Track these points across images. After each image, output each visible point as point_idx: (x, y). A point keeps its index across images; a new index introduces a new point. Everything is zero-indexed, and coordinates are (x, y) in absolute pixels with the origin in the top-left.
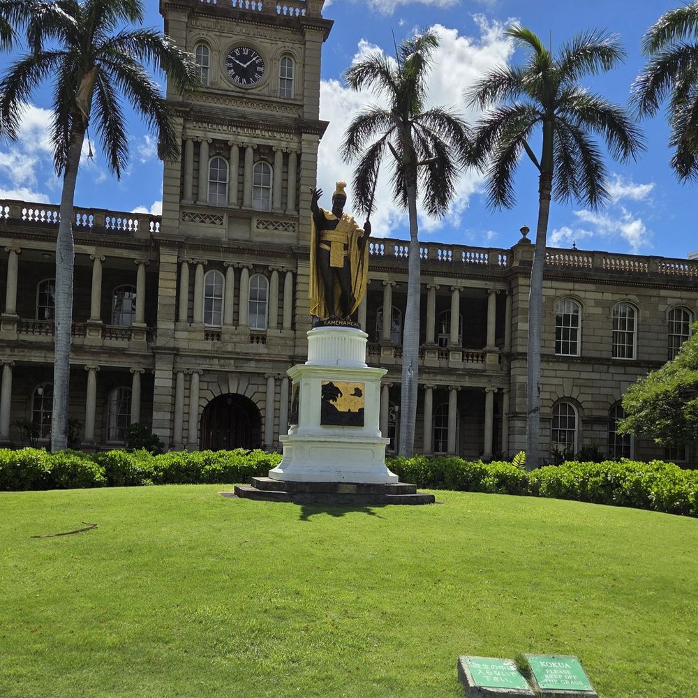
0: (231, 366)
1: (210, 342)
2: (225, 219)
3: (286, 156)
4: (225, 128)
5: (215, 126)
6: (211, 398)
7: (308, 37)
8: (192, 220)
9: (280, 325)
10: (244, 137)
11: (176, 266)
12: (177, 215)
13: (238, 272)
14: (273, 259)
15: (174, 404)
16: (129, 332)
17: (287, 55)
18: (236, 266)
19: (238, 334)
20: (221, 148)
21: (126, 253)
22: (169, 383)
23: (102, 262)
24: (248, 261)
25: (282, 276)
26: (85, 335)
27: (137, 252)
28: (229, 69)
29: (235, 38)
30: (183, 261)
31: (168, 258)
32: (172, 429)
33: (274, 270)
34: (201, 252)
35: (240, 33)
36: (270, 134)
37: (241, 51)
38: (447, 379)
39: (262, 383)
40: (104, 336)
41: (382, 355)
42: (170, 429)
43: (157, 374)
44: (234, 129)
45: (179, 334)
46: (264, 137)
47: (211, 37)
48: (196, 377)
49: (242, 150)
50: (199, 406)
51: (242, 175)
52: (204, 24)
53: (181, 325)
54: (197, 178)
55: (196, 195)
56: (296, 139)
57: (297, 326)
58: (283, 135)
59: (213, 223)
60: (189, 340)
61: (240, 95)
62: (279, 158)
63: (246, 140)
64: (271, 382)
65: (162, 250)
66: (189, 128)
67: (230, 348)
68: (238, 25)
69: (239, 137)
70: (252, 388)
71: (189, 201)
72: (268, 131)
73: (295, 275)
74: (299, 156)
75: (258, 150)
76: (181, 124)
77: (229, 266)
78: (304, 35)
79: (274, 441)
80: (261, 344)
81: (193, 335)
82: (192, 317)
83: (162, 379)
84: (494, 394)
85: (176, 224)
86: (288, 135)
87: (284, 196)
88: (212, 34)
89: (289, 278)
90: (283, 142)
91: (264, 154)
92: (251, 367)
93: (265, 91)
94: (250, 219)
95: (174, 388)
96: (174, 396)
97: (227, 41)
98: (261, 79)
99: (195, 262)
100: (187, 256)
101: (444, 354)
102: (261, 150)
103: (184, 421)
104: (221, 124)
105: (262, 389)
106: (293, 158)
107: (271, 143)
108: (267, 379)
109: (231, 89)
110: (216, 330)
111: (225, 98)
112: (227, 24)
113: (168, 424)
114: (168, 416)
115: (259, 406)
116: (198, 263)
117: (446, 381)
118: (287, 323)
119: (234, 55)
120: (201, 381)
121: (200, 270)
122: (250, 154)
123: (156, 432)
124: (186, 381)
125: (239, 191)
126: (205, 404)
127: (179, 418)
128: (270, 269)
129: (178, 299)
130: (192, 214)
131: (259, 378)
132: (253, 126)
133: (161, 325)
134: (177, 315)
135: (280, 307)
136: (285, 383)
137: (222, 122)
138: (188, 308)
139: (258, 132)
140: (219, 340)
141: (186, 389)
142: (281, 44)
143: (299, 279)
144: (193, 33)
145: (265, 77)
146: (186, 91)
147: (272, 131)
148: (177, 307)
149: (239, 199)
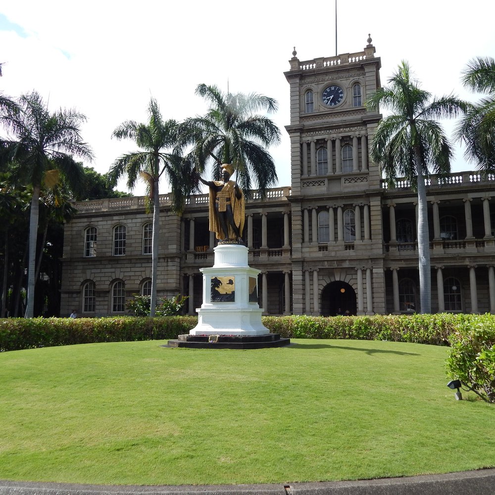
0: (335, 265)
1: (321, 252)
2: (326, 182)
3: (359, 139)
4: (323, 132)
5: (317, 133)
6: (325, 284)
7: (366, 70)
8: (308, 186)
9: (362, 237)
11: (301, 212)
12: (299, 185)
13: (335, 210)
14: (355, 200)
15: (304, 289)
16: (280, 253)
17: (356, 83)
18: (334, 207)
19: (338, 246)
20: (321, 143)
21: (277, 209)
22: (301, 278)
23: (266, 216)
24: (341, 203)
25: (362, 208)
26: (259, 256)
27: (283, 208)
28: (324, 100)
29: (326, 83)
30: (304, 209)
31: (296, 208)
32: (304, 304)
33: (356, 205)
34: (313, 202)
35: (328, 80)
36: (348, 129)
37: (330, 89)
38: (485, 260)
39: (354, 273)
40: (269, 255)
41: (434, 248)
43: (294, 273)
44: (328, 131)
45: (304, 250)
46: (345, 132)
47: (314, 86)
48: (315, 274)
49: (334, 142)
50: (319, 289)
51: (334, 155)
52: (309, 80)
53: (305, 245)
54: (309, 162)
55: (309, 171)
56: (364, 128)
57: (372, 237)
58: (356, 128)
59: (319, 185)
60: (310, 252)
61: (330, 112)
62: (355, 141)
63: (335, 135)
64: (359, 273)
65: (292, 205)
66: (304, 137)
67: (333, 254)
68: (326, 76)
69: (331, 135)
70: (349, 277)
71: (305, 175)
72: (347, 127)
73: (369, 207)
74: (367, 138)
75: (343, 139)
76: (298, 136)
77: (330, 208)
78: (364, 70)
79: (364, 308)
80: (352, 250)
81: (312, 250)
82: (312, 239)
83: (297, 276)
85: (299, 189)
86: (359, 127)
87: (360, 162)
88: (313, 85)
89: (366, 209)
90: (355, 132)
91: (346, 141)
92: (346, 265)
93: (345, 107)
94: (340, 179)
95: (304, 280)
96: (304, 285)
97: (321, 86)
98: (342, 101)
99: (311, 208)
100: (307, 206)
101: (480, 244)
102: (345, 139)
103: (311, 299)
104: (320, 130)
105: (354, 277)
106: (363, 139)
107: (349, 134)
108: (357, 271)
109: (325, 110)
110: (325, 245)
111: (322, 116)
112: (321, 77)
113: (301, 301)
114: (301, 297)
115: (354, 287)
116: (313, 209)
117: (484, 261)
118: (366, 235)
119: (326, 92)
120: (318, 275)
121: (314, 213)
122: (338, 143)
123: (295, 306)
124: (310, 275)
125: (334, 165)
126: (322, 288)
127: (308, 297)
128: (354, 205)
129: (303, 230)
130: (308, 182)
131: (352, 270)
132: (338, 127)
133: (294, 246)
134: (303, 239)
135: (362, 227)
136: (368, 272)
137: (320, 129)
138: (309, 235)
139: (341, 130)
140: (327, 250)
141: (310, 280)
142: (351, 79)
143: (372, 208)
144: (303, 87)
145: (344, 99)
146: (300, 118)
147: (350, 127)
148: (303, 235)
149: (334, 169)
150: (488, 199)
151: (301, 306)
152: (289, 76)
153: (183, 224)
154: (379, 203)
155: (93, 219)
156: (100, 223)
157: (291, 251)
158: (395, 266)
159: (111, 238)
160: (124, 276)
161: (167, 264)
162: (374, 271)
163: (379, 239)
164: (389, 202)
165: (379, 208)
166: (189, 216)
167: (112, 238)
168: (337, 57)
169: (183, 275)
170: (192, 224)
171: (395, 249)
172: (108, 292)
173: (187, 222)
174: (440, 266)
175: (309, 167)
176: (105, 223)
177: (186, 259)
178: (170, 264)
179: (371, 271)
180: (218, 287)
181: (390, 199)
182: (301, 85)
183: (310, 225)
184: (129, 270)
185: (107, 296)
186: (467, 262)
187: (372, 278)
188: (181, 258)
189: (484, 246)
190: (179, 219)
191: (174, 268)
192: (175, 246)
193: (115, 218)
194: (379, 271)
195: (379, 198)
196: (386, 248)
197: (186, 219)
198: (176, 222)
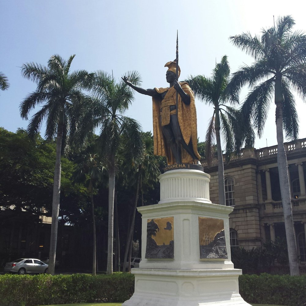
153: (259, 176)
161: (247, 215)
166: (263, 168)
169: (264, 225)
170: (268, 175)
177: (265, 209)
178: (249, 214)
180: (155, 234)
188: (259, 209)
190: (254, 171)
191: (253, 218)
192: (252, 197)
197: (262, 171)
198: (250, 174)
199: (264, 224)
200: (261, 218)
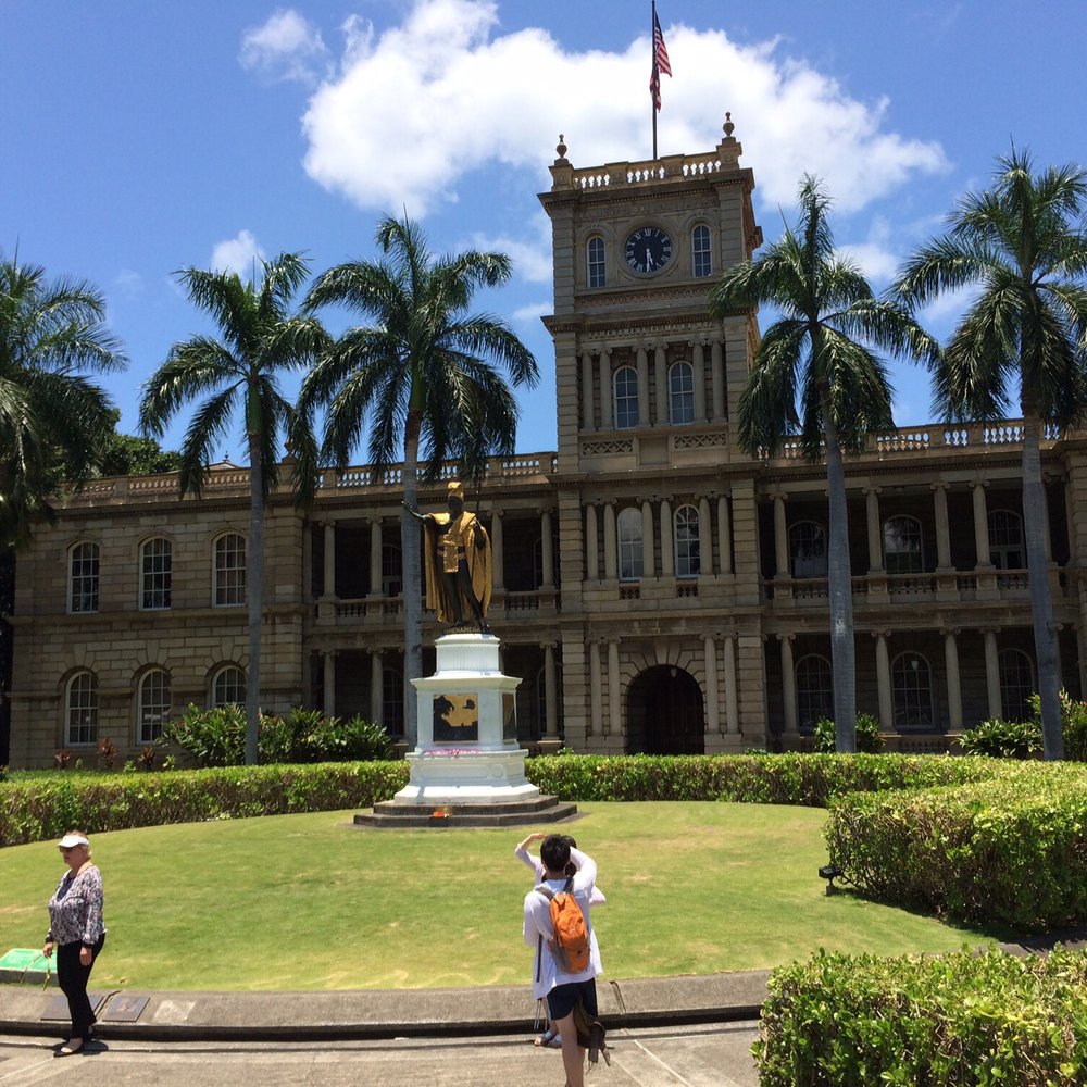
0: (657, 631)
1: (626, 600)
2: (635, 445)
3: (707, 350)
4: (626, 332)
5: (614, 333)
6: (635, 673)
7: (721, 196)
8: (595, 452)
9: (716, 569)
10: (651, 338)
11: (579, 512)
12: (575, 450)
13: (656, 507)
14: (699, 485)
15: (588, 685)
16: (533, 602)
17: (700, 225)
18: (652, 500)
19: (662, 587)
20: (623, 356)
21: (526, 503)
22: (581, 658)
23: (500, 517)
24: (668, 492)
25: (713, 504)
27: (539, 500)
28: (630, 258)
29: (632, 220)
30: (588, 504)
31: (568, 503)
32: (589, 716)
33: (701, 498)
34: (607, 490)
35: (636, 215)
36: (683, 326)
37: (642, 234)
38: (977, 618)
39: (699, 647)
40: (509, 606)
42: (587, 716)
43: (565, 648)
44: (638, 330)
45: (588, 596)
46: (676, 332)
47: (605, 227)
48: (613, 650)
49: (651, 355)
50: (621, 684)
51: (652, 384)
52: (594, 214)
53: (589, 584)
54: (597, 399)
55: (598, 420)
56: (717, 326)
57: (737, 568)
58: (699, 325)
59: (620, 450)
60: (602, 600)
61: (642, 288)
62: (698, 354)
63: (653, 340)
64: (710, 646)
65: (560, 495)
66: (584, 342)
67: (652, 604)
68: (634, 204)
69: (646, 339)
70: (688, 655)
71: (589, 431)
72: (680, 323)
73: (730, 501)
74: (723, 347)
75: (671, 349)
76: (572, 339)
77: (643, 501)
78: (717, 195)
79: (721, 724)
80: (692, 597)
81: (605, 595)
82: (604, 571)
83: (573, 655)
84: (1060, 633)
85: (576, 459)
86: (705, 324)
87: (708, 399)
88: (604, 223)
89: (722, 506)
90: (699, 334)
91: (679, 353)
92: (680, 630)
93: (676, 276)
94: (666, 438)
95: (588, 663)
96: (588, 674)
97: (622, 229)
98: (670, 261)
99: (601, 503)
100: (594, 496)
101: (967, 583)
102: (675, 349)
103: (603, 705)
104: (621, 329)
105: (698, 655)
106: (715, 351)
107: (685, 337)
108: (704, 642)
109: (630, 283)
110: (633, 584)
111: (625, 295)
112: (621, 207)
113: (583, 711)
114: (582, 701)
115: (698, 678)
116: (606, 504)
117: (975, 620)
118: (725, 564)
119: (634, 240)
120: (620, 652)
121: (609, 512)
122: (660, 357)
123: (568, 722)
124: (601, 653)
125: (652, 405)
126: (628, 681)
127: (597, 701)
128: (696, 497)
129: (585, 551)
130: (595, 444)
131: (693, 642)
132: (662, 322)
133: (565, 587)
134: (585, 572)
135: (715, 544)
136: (728, 644)
137: (622, 326)
138: (599, 561)
139: (668, 328)
140: (638, 597)
141: (602, 663)
142: (689, 212)
143: (735, 505)
144: (581, 229)
145: (673, 256)
146: (577, 298)
147: (686, 323)
148: (585, 562)
149: (653, 415)
150: (983, 485)
151: (582, 722)
152: (551, 202)
153: (309, 536)
154: (750, 493)
155: (90, 525)
156: (108, 533)
157: (558, 597)
158: (786, 632)
159: (134, 568)
160: (169, 658)
161: (274, 628)
162: (742, 642)
163: (751, 572)
164: (772, 489)
165: (752, 504)
166: (321, 516)
167: (138, 569)
168: (657, 162)
169: (310, 654)
170: (330, 535)
171: (786, 592)
172: (131, 696)
173: (317, 532)
174: (881, 630)
175: (597, 409)
176: (118, 532)
177: (317, 616)
178: (280, 628)
179: (735, 643)
181: (774, 482)
182: (576, 223)
183: (601, 541)
184: (180, 643)
185: (128, 704)
186: (939, 623)
187: (737, 659)
188: (304, 616)
189: (974, 587)
190: (300, 523)
191: (290, 638)
192: (290, 588)
193: (145, 521)
194: (753, 643)
195: (751, 483)
196: (768, 591)
197: (316, 523)
198: (292, 531)
199: (313, 651)
200: (305, 639)
